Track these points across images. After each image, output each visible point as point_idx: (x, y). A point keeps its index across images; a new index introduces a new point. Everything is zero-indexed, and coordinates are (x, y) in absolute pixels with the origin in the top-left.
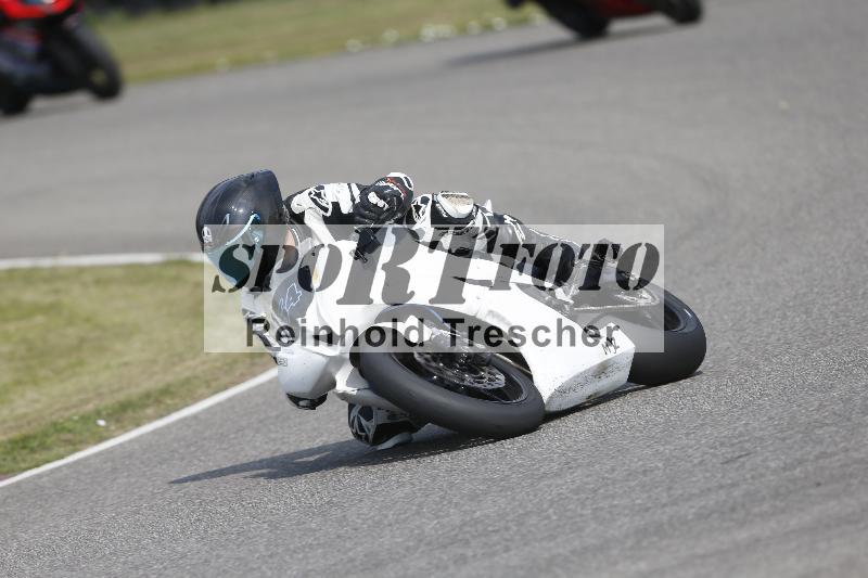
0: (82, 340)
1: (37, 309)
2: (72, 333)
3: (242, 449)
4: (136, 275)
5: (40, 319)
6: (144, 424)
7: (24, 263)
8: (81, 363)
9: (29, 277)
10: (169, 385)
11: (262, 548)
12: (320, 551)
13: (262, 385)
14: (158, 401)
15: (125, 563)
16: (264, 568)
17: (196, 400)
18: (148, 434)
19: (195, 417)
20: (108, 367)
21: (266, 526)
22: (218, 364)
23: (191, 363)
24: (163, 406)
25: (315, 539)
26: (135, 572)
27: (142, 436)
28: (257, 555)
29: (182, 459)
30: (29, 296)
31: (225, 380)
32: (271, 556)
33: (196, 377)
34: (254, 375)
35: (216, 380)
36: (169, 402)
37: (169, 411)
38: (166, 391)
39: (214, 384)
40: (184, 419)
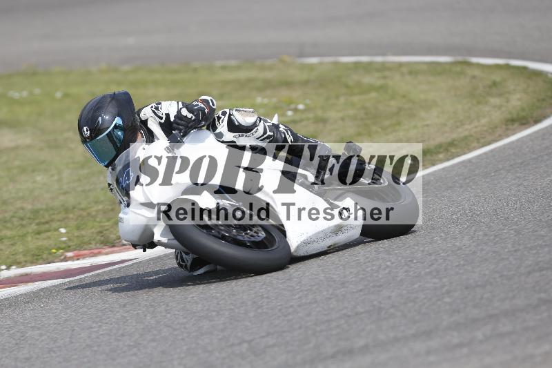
0: (400, 109)
1: (372, 88)
2: (394, 104)
3: (499, 183)
4: (436, 69)
5: (373, 95)
6: (437, 164)
7: (365, 59)
8: (399, 124)
9: (368, 68)
10: (454, 140)
11: (510, 246)
12: (546, 249)
13: (512, 143)
14: (447, 150)
15: (423, 251)
16: (511, 258)
17: (470, 150)
18: (439, 170)
19: (470, 161)
20: (415, 127)
21: (512, 232)
22: (485, 128)
23: (467, 127)
24: (449, 153)
25: (544, 242)
26: (429, 257)
27: (435, 171)
28: (506, 250)
29: (461, 187)
30: (367, 80)
31: (489, 138)
32: (515, 251)
33: (471, 136)
34: (508, 136)
35: (483, 138)
36: (453, 150)
37: (453, 157)
38: (452, 144)
39: (482, 141)
40: (463, 162)
